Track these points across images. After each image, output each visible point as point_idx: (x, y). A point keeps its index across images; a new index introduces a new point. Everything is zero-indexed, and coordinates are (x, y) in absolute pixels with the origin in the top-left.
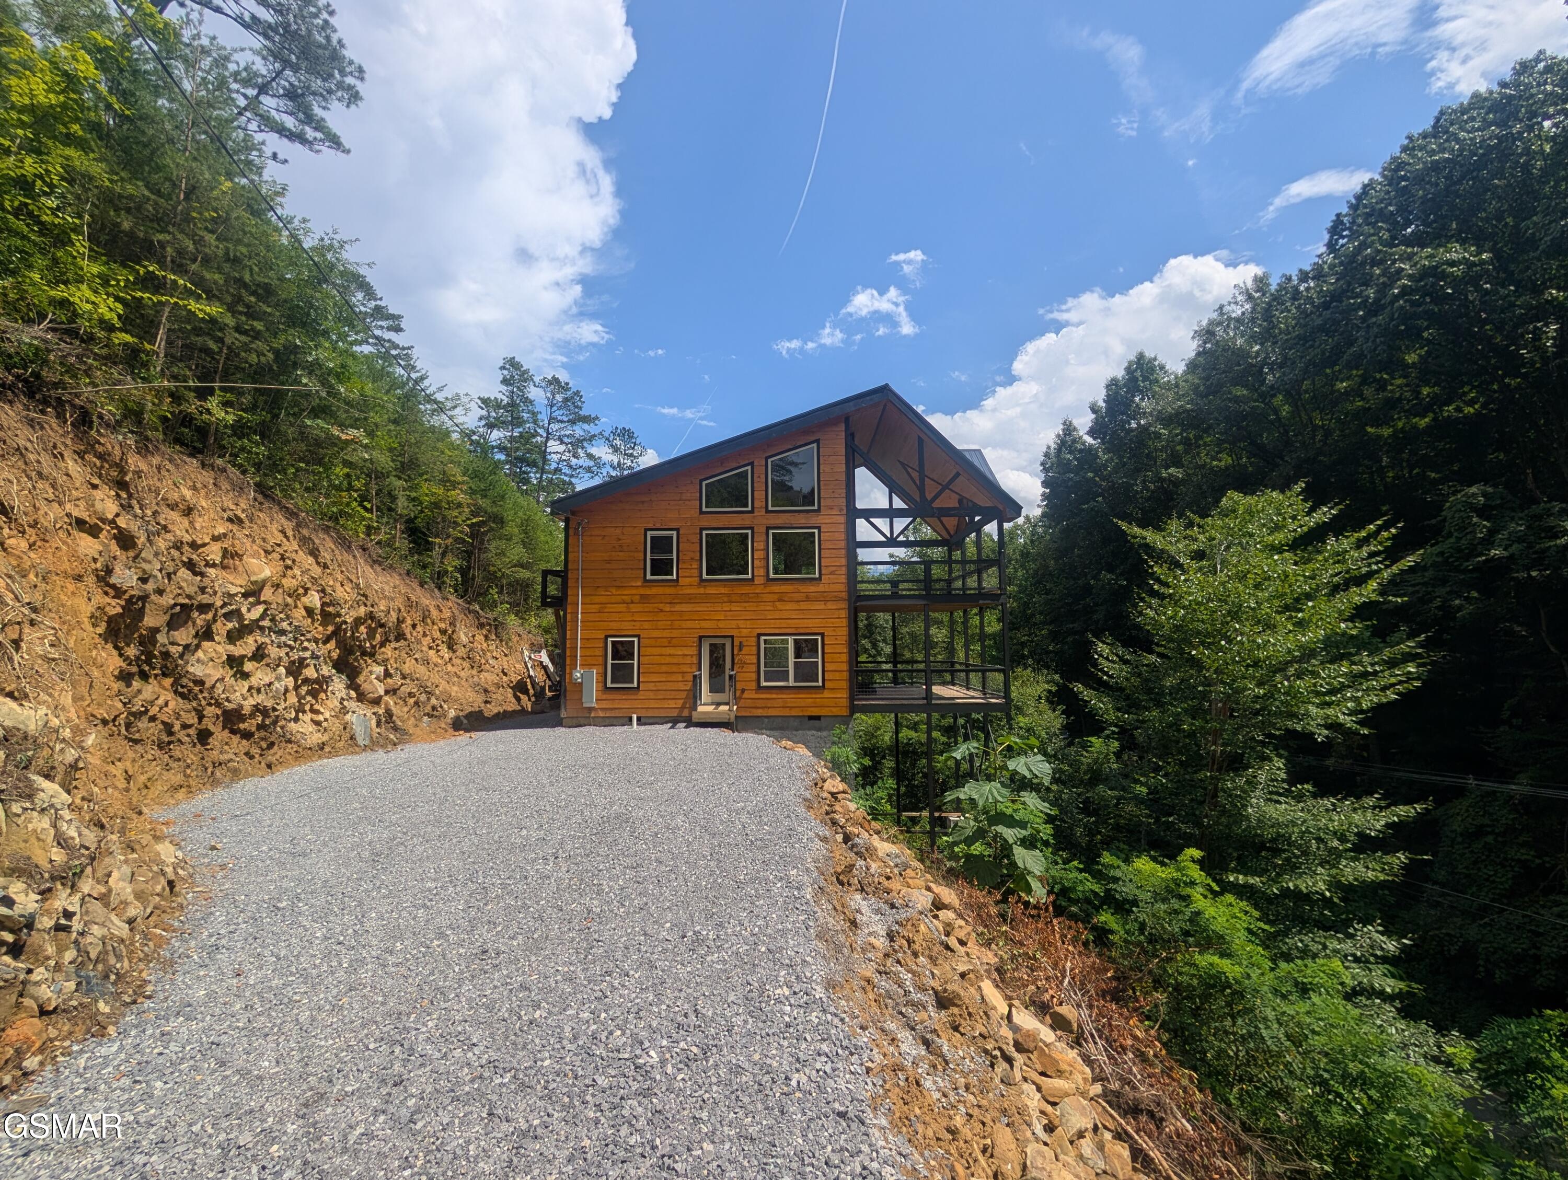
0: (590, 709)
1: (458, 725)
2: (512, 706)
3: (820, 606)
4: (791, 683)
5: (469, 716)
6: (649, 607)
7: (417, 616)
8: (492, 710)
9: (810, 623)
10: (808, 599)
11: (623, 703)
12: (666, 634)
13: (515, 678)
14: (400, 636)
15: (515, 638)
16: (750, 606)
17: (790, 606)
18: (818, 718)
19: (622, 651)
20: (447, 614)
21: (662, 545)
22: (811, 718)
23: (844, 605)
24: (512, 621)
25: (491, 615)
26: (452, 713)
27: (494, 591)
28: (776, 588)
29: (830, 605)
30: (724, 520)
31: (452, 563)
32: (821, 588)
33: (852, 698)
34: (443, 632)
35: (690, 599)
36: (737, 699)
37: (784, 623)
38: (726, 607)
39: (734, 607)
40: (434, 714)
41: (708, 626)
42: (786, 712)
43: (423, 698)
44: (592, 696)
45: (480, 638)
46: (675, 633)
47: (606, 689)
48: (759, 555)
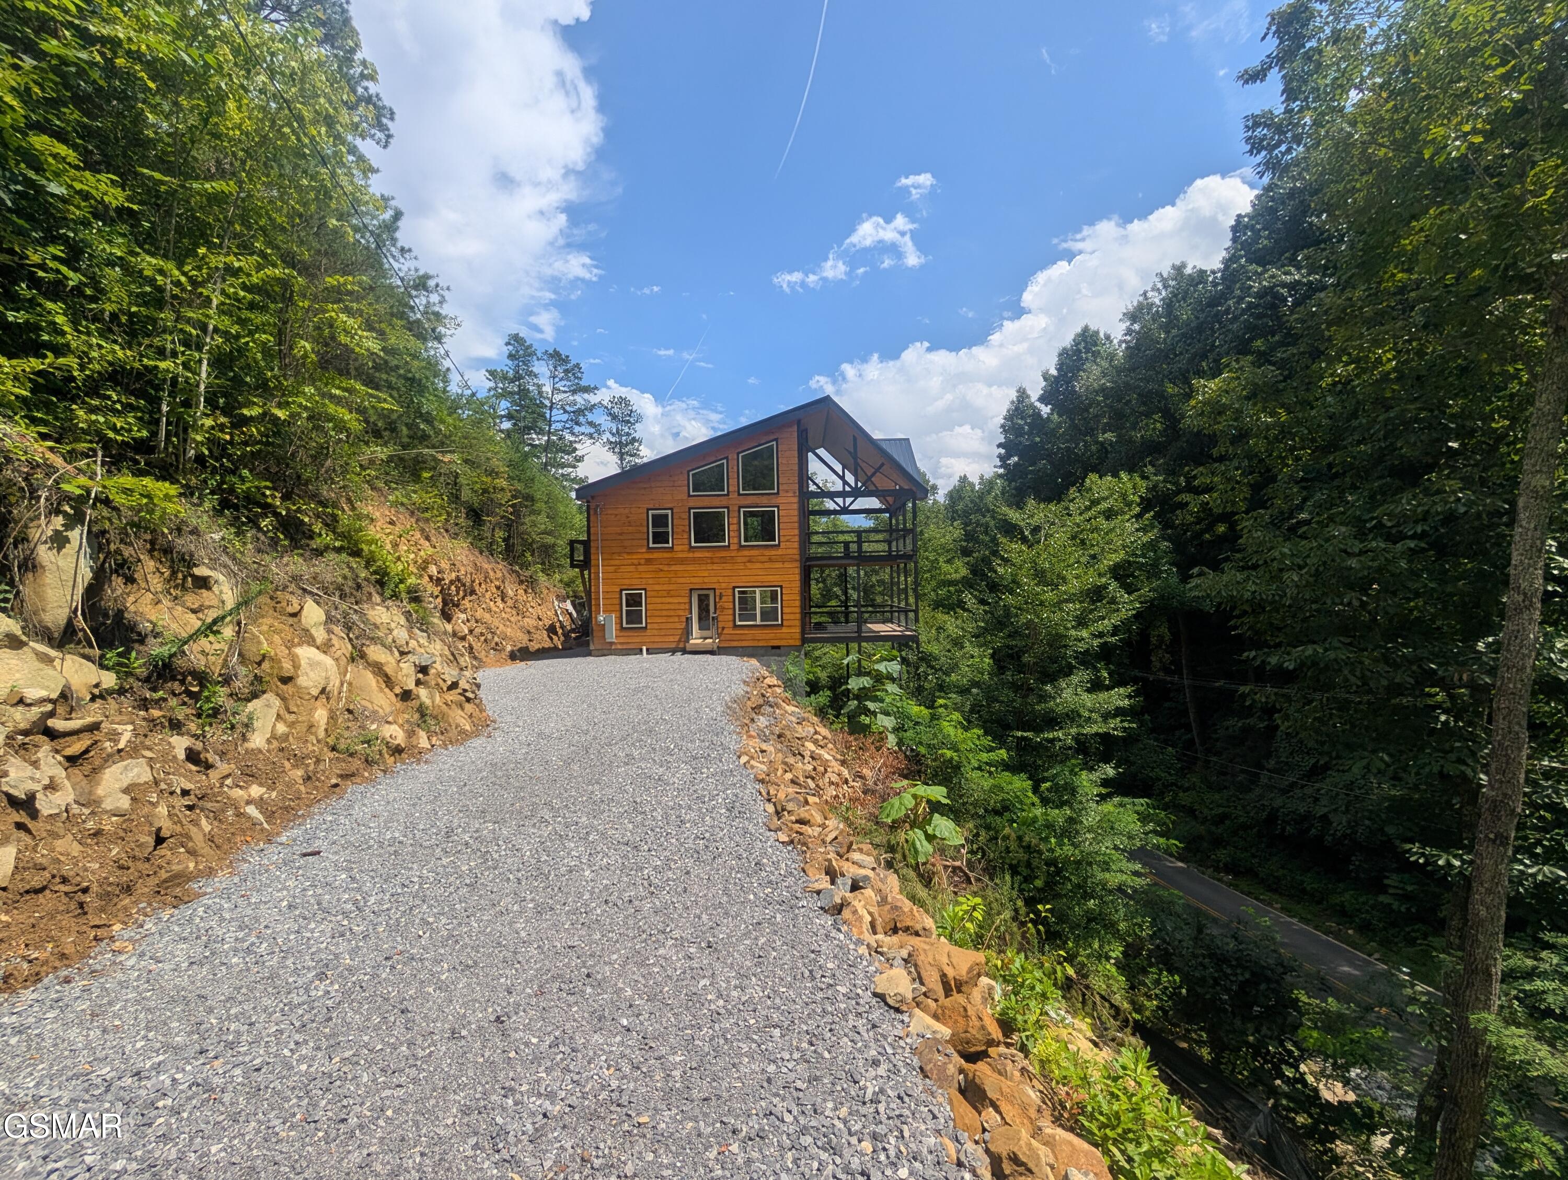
0: (611, 643)
1: (513, 657)
2: (547, 644)
3: (779, 565)
4: (758, 622)
5: (520, 650)
6: (651, 568)
7: (482, 577)
8: (534, 646)
9: (771, 578)
10: (771, 560)
11: (634, 639)
12: (665, 587)
13: (548, 623)
14: (473, 592)
15: (545, 591)
16: (728, 566)
17: (759, 565)
18: (778, 647)
19: (634, 601)
20: (499, 575)
21: (660, 521)
22: (774, 647)
23: (798, 564)
24: (542, 577)
25: (528, 573)
26: (509, 648)
27: (528, 554)
28: (746, 553)
29: (787, 565)
30: (706, 502)
31: (500, 534)
32: (780, 552)
33: (803, 632)
34: (498, 588)
35: (682, 561)
36: (719, 635)
37: (753, 579)
38: (709, 567)
39: (715, 567)
40: (497, 648)
41: (697, 582)
42: (756, 644)
43: (489, 636)
44: (612, 634)
45: (521, 592)
46: (672, 587)
47: (622, 629)
48: (733, 528)
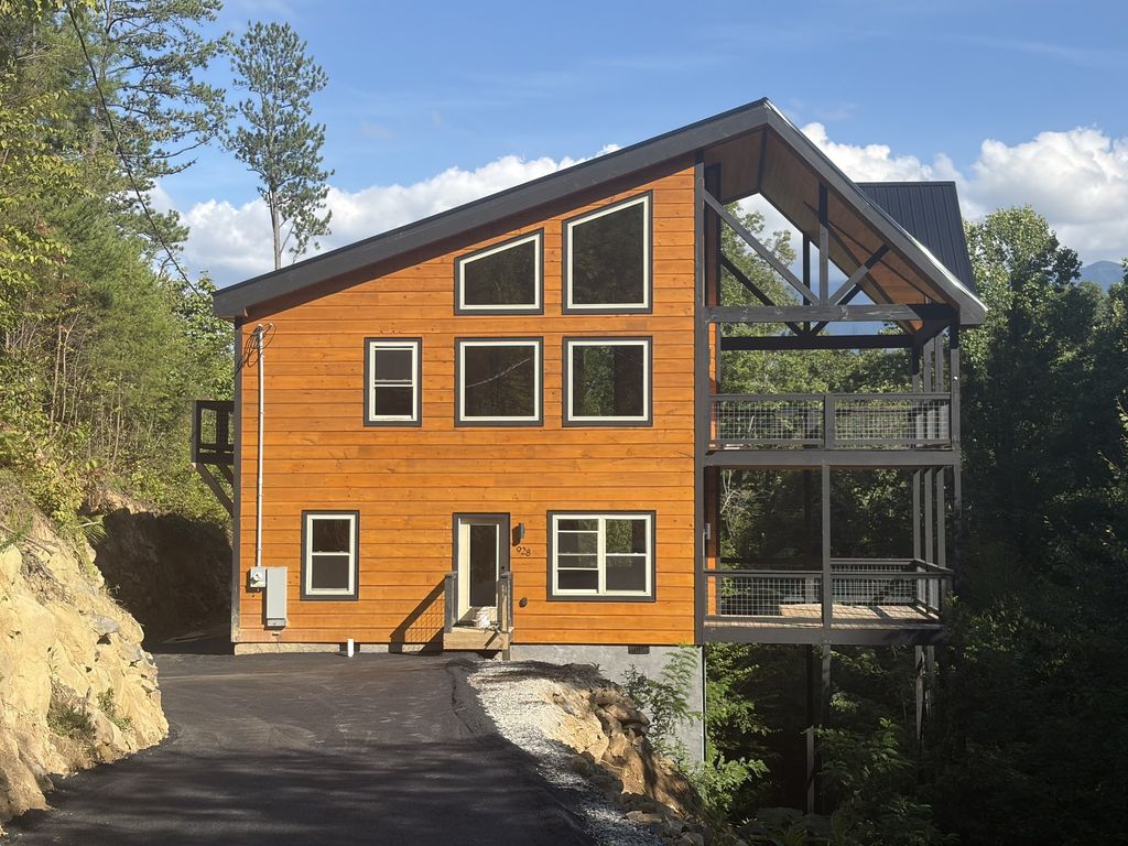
0: (279, 630)
3: (650, 465)
4: (602, 590)
6: (371, 465)
9: (633, 494)
10: (631, 455)
11: (330, 620)
12: (402, 509)
16: (537, 466)
18: (644, 649)
19: (331, 536)
21: (394, 364)
22: (633, 648)
23: (689, 466)
28: (579, 437)
29: (666, 466)
30: (496, 325)
32: (651, 437)
33: (698, 617)
35: (438, 453)
36: (514, 616)
37: (591, 494)
38: (498, 466)
39: (510, 466)
42: (593, 638)
44: (281, 609)
46: (416, 508)
47: (304, 597)
48: (553, 382)
